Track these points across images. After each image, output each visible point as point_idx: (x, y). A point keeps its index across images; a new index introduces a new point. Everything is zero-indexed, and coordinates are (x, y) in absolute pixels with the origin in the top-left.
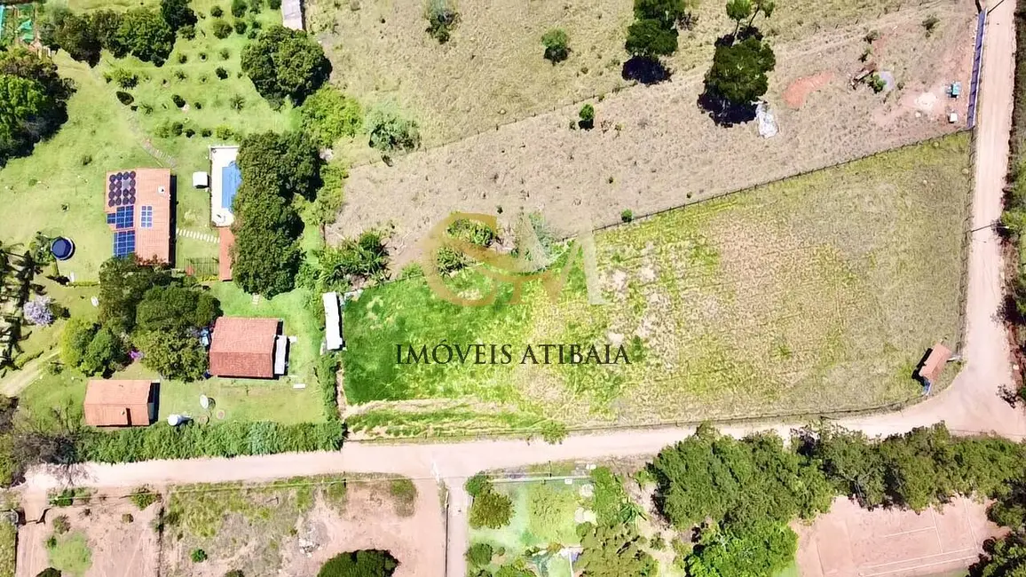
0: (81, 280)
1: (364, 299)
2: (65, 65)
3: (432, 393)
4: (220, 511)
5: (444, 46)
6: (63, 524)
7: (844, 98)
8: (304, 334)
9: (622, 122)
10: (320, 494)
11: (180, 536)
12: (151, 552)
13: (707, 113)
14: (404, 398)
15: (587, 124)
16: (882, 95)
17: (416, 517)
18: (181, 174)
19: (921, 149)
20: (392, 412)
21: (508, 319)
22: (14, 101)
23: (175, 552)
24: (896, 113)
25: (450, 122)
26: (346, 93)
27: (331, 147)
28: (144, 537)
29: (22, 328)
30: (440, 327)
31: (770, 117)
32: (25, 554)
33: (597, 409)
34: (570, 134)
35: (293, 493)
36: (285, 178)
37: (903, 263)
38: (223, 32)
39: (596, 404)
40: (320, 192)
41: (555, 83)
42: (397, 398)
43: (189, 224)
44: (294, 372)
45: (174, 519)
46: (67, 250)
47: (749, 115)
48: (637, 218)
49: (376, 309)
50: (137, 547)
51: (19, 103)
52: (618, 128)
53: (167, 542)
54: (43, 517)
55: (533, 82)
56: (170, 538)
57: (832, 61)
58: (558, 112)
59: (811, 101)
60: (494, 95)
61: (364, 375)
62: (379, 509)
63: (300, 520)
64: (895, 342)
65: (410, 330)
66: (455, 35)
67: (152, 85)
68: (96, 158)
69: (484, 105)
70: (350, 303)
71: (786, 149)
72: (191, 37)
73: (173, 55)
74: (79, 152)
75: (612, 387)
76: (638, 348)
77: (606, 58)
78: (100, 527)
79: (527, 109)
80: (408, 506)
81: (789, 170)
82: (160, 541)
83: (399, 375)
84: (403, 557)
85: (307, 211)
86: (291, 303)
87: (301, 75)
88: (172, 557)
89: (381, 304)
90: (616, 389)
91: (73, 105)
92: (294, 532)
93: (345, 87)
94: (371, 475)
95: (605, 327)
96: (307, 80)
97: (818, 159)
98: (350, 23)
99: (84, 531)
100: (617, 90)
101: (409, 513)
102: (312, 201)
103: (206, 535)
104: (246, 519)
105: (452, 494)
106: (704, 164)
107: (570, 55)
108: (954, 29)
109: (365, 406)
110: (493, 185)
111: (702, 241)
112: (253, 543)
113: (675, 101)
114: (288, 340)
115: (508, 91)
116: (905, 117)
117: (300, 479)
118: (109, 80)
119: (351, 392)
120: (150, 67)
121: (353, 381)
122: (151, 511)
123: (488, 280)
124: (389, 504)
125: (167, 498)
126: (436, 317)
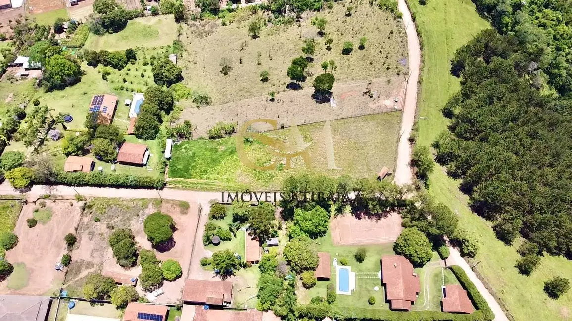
0: (72, 129)
1: (181, 145)
2: (84, 66)
3: (201, 178)
4: (110, 205)
5: (225, 76)
6: (43, 205)
7: (360, 98)
8: (156, 154)
9: (284, 100)
10: (151, 204)
11: (91, 213)
12: (78, 218)
13: (314, 100)
14: (191, 178)
15: (272, 100)
16: (372, 99)
17: (188, 215)
18: (121, 100)
19: (384, 115)
20: (185, 181)
21: (235, 157)
22: (66, 68)
23: (88, 218)
24: (377, 104)
25: (224, 98)
26: (187, 86)
27: (178, 101)
28: (76, 212)
29: (45, 141)
30: (209, 157)
31: (335, 102)
32: (23, 215)
33: (264, 186)
34: (266, 103)
35: (140, 203)
36: (161, 101)
37: (376, 146)
38: (145, 64)
39: (263, 184)
40: (172, 112)
41: (263, 88)
42: (188, 178)
43: (119, 117)
44: (149, 166)
45: (90, 207)
46: (69, 120)
47: (328, 100)
48: (286, 127)
49: (185, 148)
50: (72, 215)
51: (68, 70)
52: (283, 102)
53: (85, 215)
54: (36, 201)
55: (255, 88)
56: (86, 213)
57: (357, 89)
58: (263, 97)
59: (349, 98)
60: (241, 91)
61: (176, 169)
62: (174, 211)
63: (141, 212)
64: (371, 168)
65: (197, 156)
66: (230, 73)
67: (116, 76)
68: (89, 93)
69: (237, 93)
70: (176, 145)
71: (339, 111)
72: (133, 64)
73: (126, 68)
74: (83, 91)
75: (270, 179)
76: (281, 167)
77: (282, 82)
78: (58, 207)
79: (252, 95)
80: (185, 211)
81: (340, 117)
82: (82, 214)
83: (190, 171)
84: (180, 228)
85: (166, 118)
86: (153, 144)
87: (172, 75)
88: (86, 220)
89: (188, 147)
90: (271, 179)
91: (83, 78)
92: (138, 215)
93: (187, 84)
94: (172, 200)
95: (270, 160)
96: (174, 78)
97: (350, 115)
98: (193, 67)
99: (52, 208)
100: (284, 91)
101: (186, 214)
102: (168, 115)
103: (102, 213)
104: (119, 209)
105: (203, 208)
106: (311, 113)
107: (269, 81)
108: (397, 84)
109: (174, 179)
110: (236, 117)
111: (308, 136)
112: (120, 218)
113: (304, 96)
114: (149, 155)
115: (246, 90)
116: (380, 106)
117: (144, 199)
118: (100, 72)
119: (170, 174)
120: (116, 70)
121: (172, 170)
122: (81, 203)
123: (229, 143)
124: (178, 209)
125: (89, 200)
126: (208, 153)
